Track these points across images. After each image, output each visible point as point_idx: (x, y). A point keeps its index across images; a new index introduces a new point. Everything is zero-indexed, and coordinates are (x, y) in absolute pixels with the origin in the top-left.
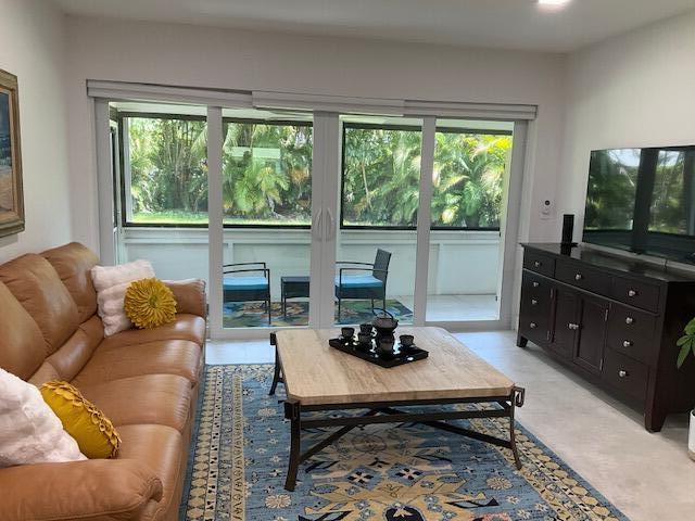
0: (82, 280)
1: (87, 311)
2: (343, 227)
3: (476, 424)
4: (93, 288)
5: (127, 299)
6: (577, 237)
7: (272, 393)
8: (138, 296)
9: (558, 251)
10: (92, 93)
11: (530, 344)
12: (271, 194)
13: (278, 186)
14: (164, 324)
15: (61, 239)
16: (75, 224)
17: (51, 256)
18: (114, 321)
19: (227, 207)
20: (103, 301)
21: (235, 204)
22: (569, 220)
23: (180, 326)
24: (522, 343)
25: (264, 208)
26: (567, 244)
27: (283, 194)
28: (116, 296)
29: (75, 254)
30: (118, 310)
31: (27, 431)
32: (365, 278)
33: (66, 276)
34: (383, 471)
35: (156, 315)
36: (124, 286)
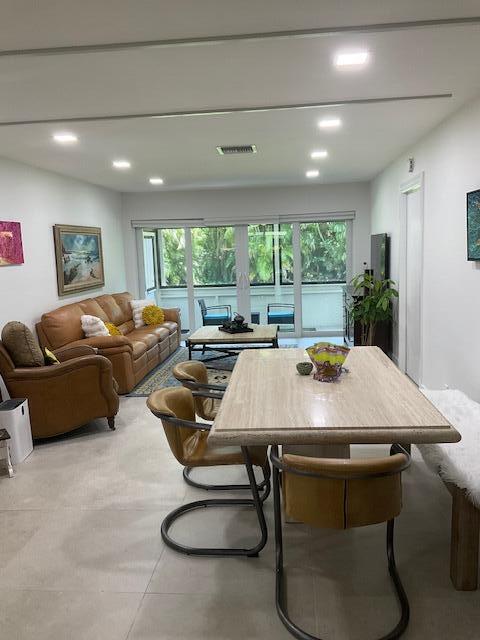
0: (126, 305)
1: (127, 317)
4: (131, 310)
5: (143, 313)
8: (148, 312)
10: (134, 226)
15: (120, 289)
16: (128, 283)
17: (114, 296)
18: (139, 322)
19: (251, 278)
20: (134, 314)
21: (258, 274)
28: (139, 312)
29: (126, 296)
30: (140, 318)
31: (100, 330)
33: (120, 303)
35: (155, 320)
36: (142, 308)
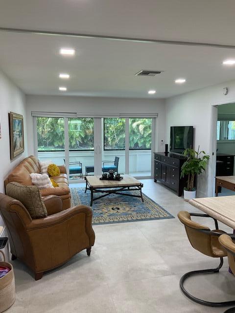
2: (104, 150)
3: (132, 193)
4: (40, 167)
5: (48, 169)
6: (169, 151)
7: (85, 192)
8: (51, 168)
9: (164, 155)
10: (33, 115)
11: (158, 181)
12: (78, 139)
13: (80, 135)
14: (57, 175)
20: (42, 170)
22: (167, 146)
23: (61, 175)
24: (155, 181)
25: (75, 145)
26: (166, 153)
27: (82, 138)
28: (45, 168)
30: (46, 172)
32: (112, 165)
34: (112, 203)
35: (55, 173)
36: (47, 166)
